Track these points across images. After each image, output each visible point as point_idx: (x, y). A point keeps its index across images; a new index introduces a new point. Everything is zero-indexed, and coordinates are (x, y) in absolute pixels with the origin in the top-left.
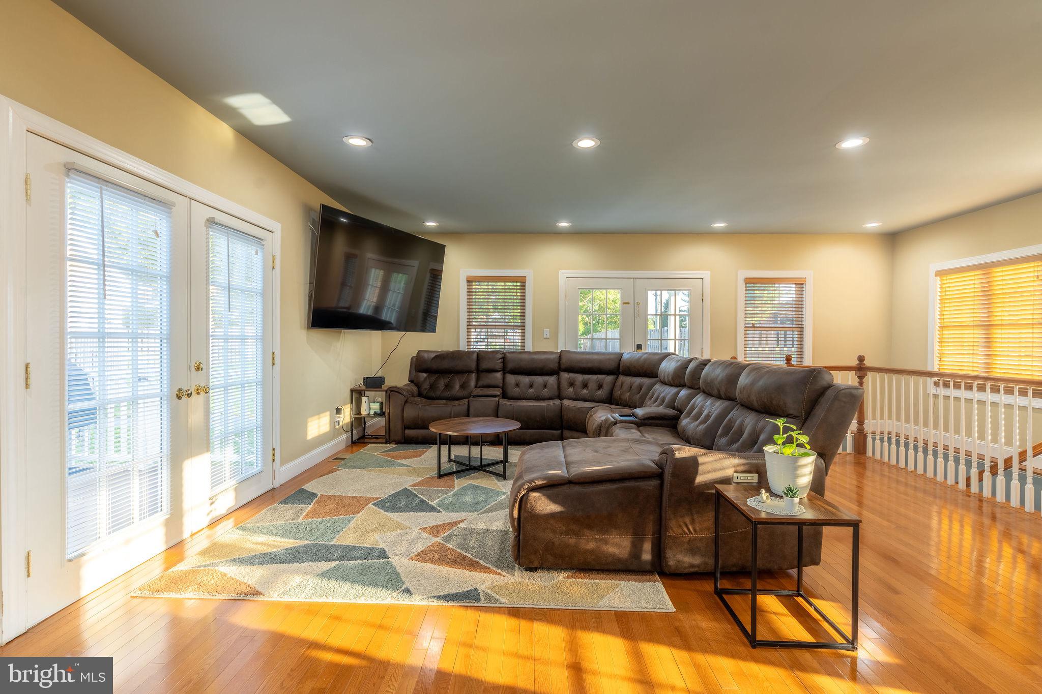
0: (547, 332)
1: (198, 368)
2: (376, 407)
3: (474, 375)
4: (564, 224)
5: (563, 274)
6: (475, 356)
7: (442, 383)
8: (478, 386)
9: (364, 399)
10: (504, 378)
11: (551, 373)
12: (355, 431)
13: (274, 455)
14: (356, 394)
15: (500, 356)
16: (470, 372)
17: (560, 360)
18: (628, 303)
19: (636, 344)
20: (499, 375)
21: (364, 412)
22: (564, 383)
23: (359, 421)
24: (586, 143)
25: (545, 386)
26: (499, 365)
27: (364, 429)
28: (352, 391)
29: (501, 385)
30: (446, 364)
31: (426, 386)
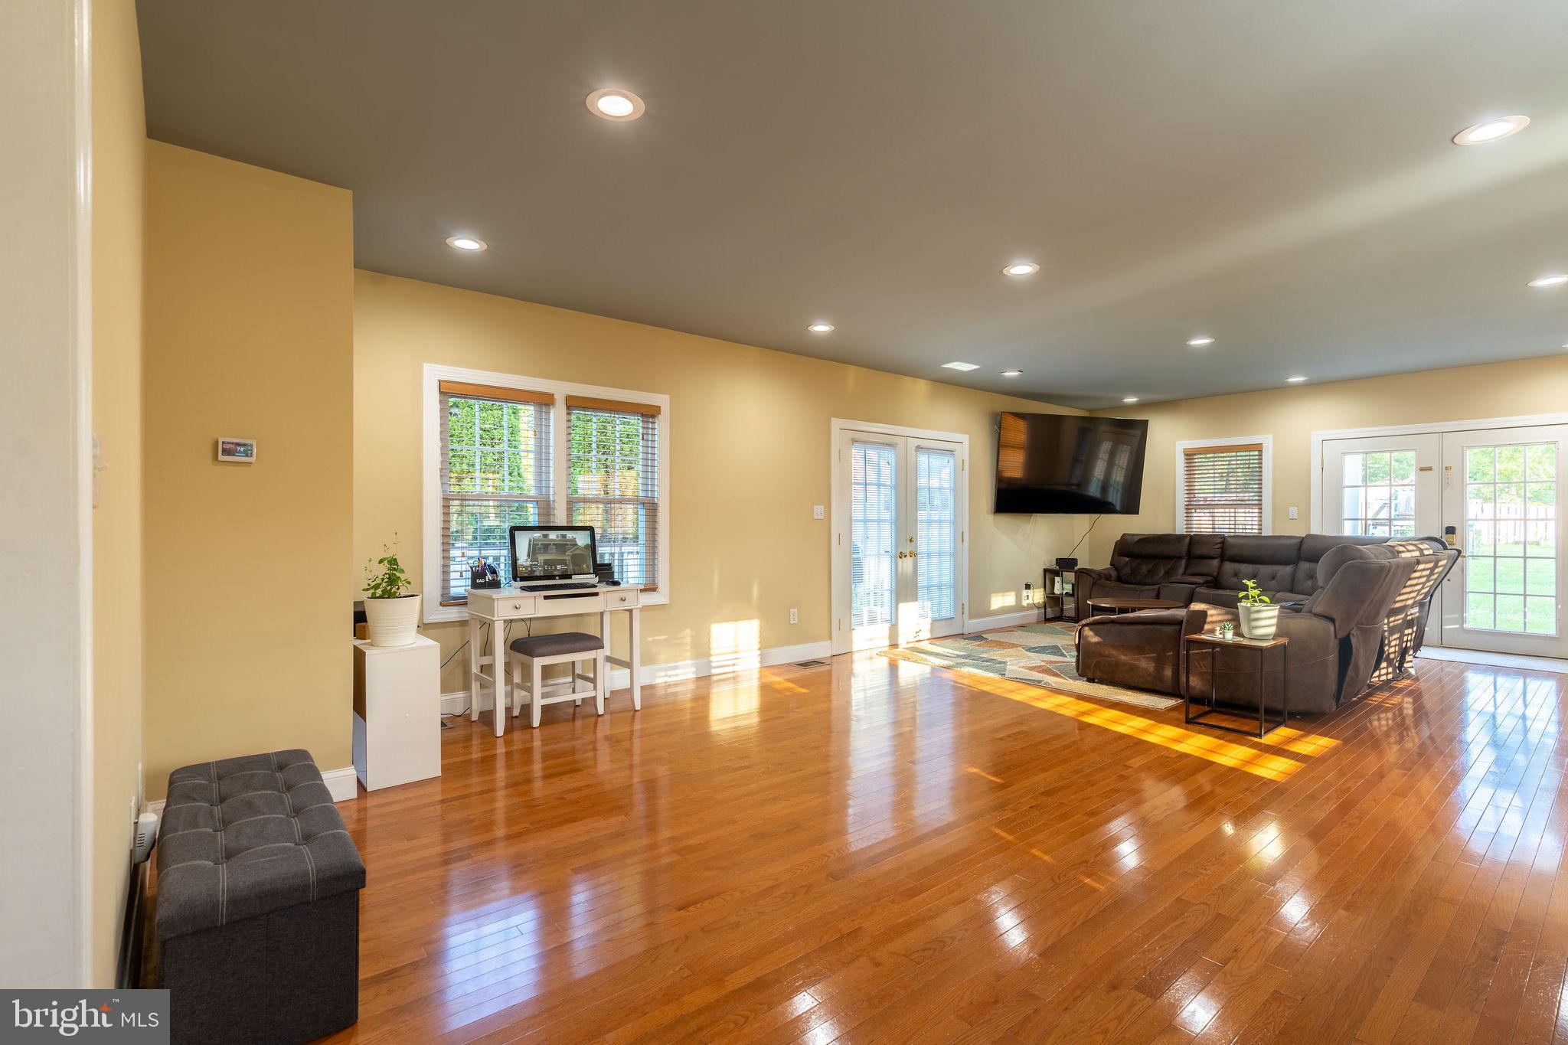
0: (1293, 511)
1: (911, 541)
2: (1068, 588)
3: (1184, 562)
4: (1296, 379)
5: (1317, 436)
6: (1187, 540)
7: (1144, 569)
8: (1187, 573)
9: (1057, 579)
10: (1220, 567)
11: (1285, 562)
12: (1048, 610)
13: (963, 609)
14: (1050, 574)
15: (1219, 540)
16: (1180, 558)
17: (1301, 546)
18: (1430, 469)
19: (1445, 526)
20: (1216, 562)
21: (1057, 590)
22: (1301, 574)
23: (1053, 600)
24: (1200, 342)
25: (1273, 578)
26: (1216, 550)
27: (1062, 610)
28: (1046, 571)
29: (1215, 574)
30: (1150, 549)
31: (1127, 570)
